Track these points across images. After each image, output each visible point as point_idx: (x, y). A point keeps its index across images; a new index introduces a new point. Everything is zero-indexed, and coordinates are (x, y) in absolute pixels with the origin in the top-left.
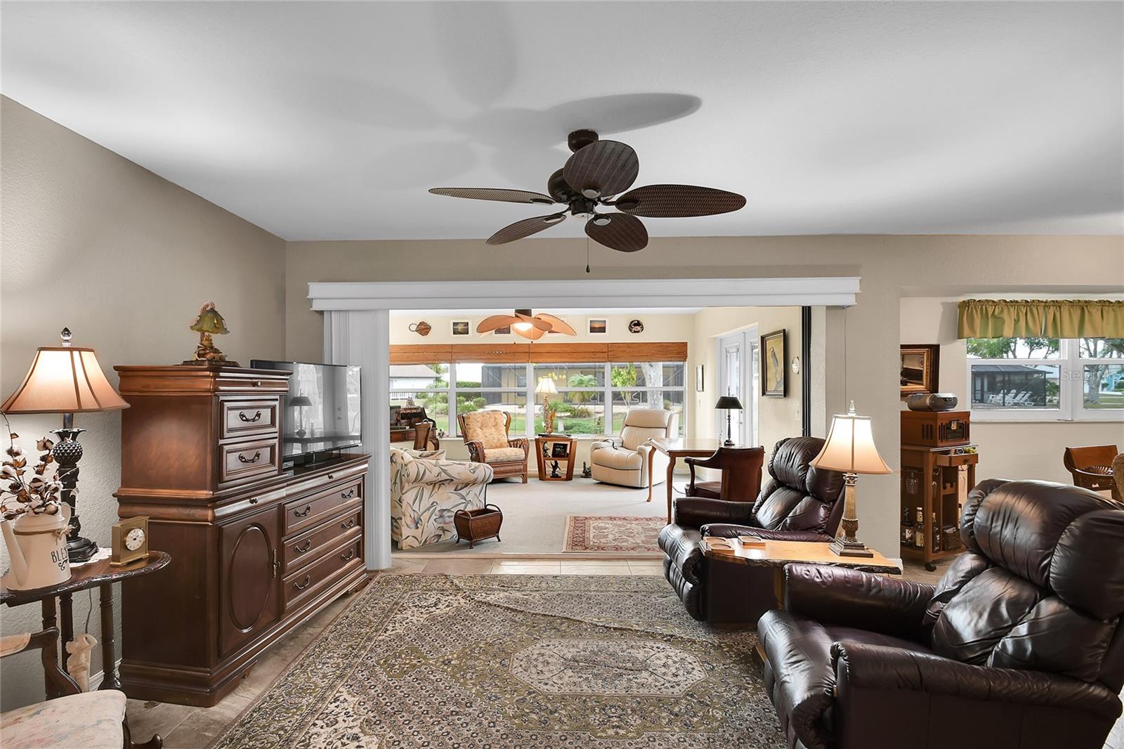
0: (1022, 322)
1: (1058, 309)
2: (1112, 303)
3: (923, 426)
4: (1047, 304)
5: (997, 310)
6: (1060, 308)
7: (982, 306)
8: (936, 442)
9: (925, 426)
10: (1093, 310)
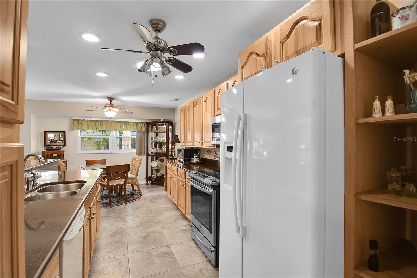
5: (82, 122)
10: (112, 123)
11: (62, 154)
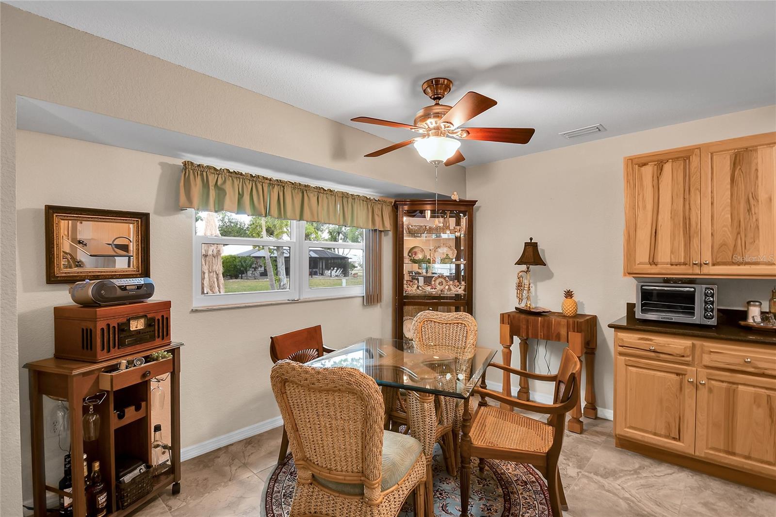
0: (247, 197)
1: (282, 188)
2: (325, 190)
3: (83, 329)
4: (272, 182)
5: (220, 179)
6: (284, 188)
7: (202, 172)
8: (95, 355)
9: (89, 331)
10: (311, 195)
11: (163, 316)
